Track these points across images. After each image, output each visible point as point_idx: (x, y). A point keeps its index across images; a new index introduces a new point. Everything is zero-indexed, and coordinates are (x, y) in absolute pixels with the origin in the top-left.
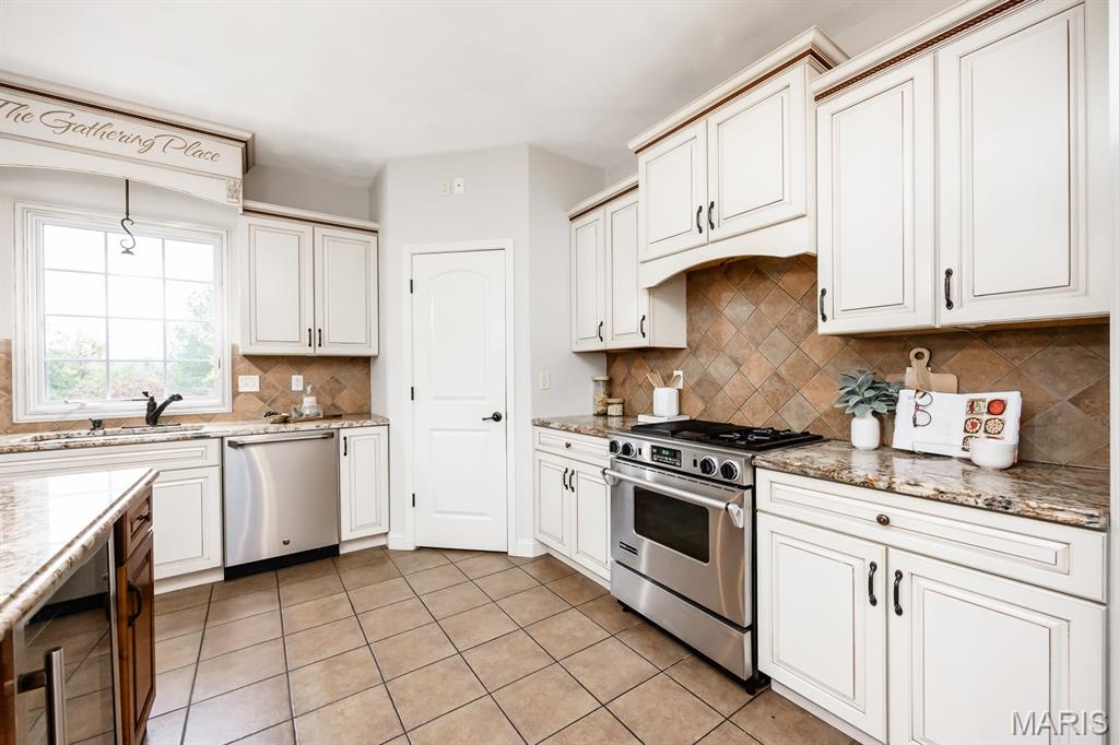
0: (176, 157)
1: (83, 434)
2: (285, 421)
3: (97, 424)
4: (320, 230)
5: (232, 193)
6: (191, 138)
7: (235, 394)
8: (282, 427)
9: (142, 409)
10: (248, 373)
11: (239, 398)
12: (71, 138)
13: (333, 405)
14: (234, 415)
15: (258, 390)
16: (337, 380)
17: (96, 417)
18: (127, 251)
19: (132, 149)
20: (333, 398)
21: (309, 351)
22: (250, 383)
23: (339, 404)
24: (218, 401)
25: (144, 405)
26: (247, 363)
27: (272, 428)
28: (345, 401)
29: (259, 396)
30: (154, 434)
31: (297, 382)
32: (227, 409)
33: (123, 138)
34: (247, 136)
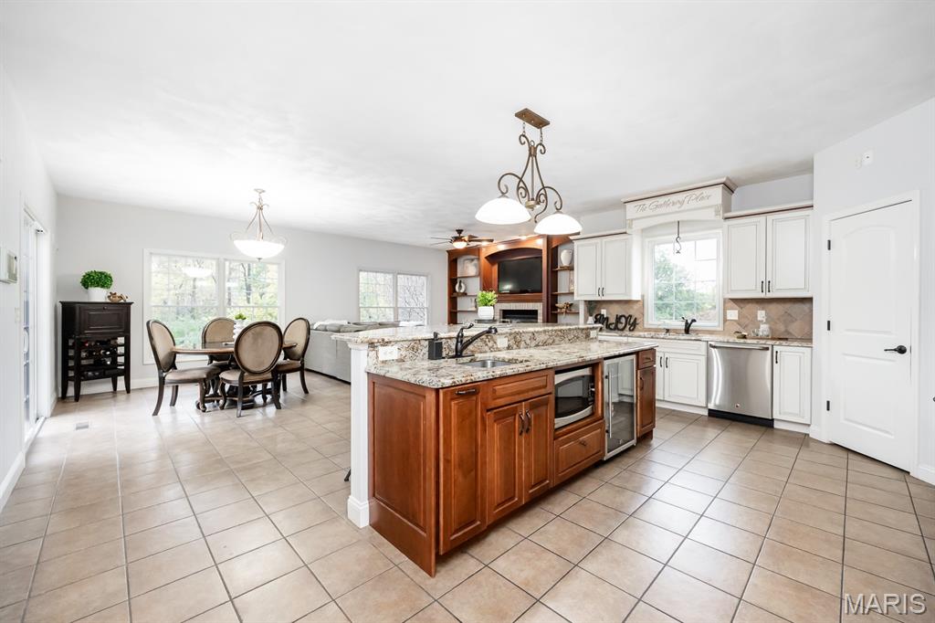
0: (694, 204)
1: (662, 335)
2: (744, 337)
3: (668, 331)
4: (770, 217)
5: (717, 213)
6: (698, 192)
7: (725, 320)
8: (742, 341)
9: (682, 325)
10: (732, 309)
11: (727, 323)
12: (659, 211)
13: (786, 331)
14: (723, 332)
15: (737, 318)
16: (789, 315)
17: (667, 327)
18: (678, 252)
19: (676, 208)
20: (786, 326)
21: (762, 295)
22: (733, 314)
23: (791, 331)
24: (716, 324)
25: (684, 323)
26: (732, 304)
27: (737, 341)
28: (795, 328)
29: (738, 322)
30: (686, 337)
31: (761, 315)
32: (721, 329)
33: (674, 204)
34: (723, 180)
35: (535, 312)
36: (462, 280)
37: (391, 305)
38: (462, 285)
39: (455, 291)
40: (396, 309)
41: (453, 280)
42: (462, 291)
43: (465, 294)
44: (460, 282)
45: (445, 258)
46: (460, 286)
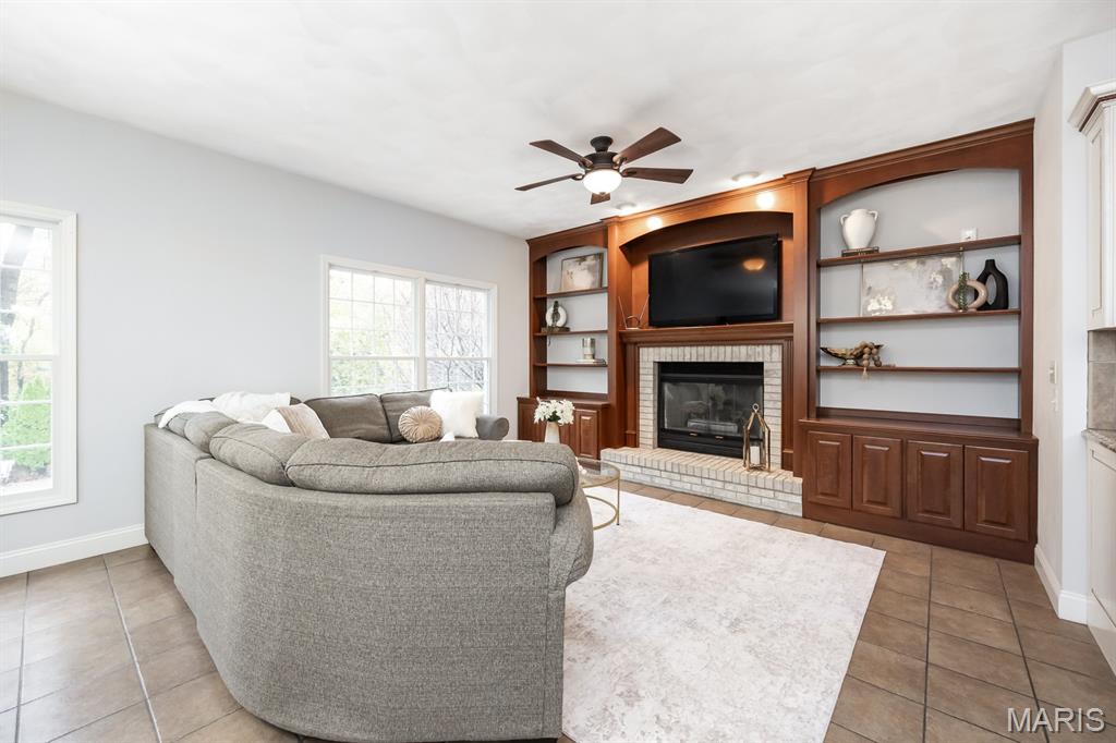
35: (757, 368)
36: (560, 300)
37: (413, 354)
38: (560, 310)
39: (543, 323)
40: (422, 363)
41: (539, 302)
42: (560, 323)
43: (565, 330)
44: (556, 305)
45: (523, 256)
46: (556, 315)
